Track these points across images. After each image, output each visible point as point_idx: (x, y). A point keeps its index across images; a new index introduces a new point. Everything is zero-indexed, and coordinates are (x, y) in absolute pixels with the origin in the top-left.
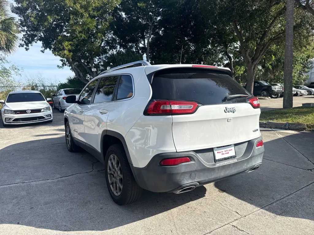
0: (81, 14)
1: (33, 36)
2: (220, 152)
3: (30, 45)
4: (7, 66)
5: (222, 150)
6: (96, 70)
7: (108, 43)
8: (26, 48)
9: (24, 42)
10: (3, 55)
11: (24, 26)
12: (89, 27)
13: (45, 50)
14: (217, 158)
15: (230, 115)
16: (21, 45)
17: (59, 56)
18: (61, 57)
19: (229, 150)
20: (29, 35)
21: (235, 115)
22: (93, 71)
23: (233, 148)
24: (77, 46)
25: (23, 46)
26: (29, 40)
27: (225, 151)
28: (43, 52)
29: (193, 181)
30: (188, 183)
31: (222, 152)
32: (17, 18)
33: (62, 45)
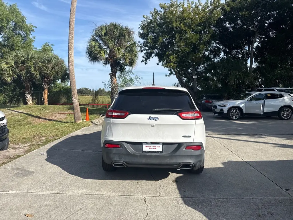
0: (186, 31)
1: (151, 54)
2: (148, 147)
3: (148, 60)
4: (133, 77)
5: (150, 146)
6: (196, 77)
7: (212, 52)
8: (145, 63)
9: (144, 58)
10: (130, 69)
11: (145, 47)
12: (192, 41)
13: (159, 63)
14: (144, 150)
15: (153, 122)
16: (143, 61)
17: (167, 67)
18: (168, 68)
19: (157, 147)
20: (148, 53)
21: (158, 122)
22: (193, 78)
23: (161, 146)
24: (183, 57)
25: (144, 61)
26: (148, 56)
27: (153, 147)
28: (158, 64)
29: (120, 160)
30: (116, 160)
31: (150, 147)
32: (142, 41)
33: (169, 58)
